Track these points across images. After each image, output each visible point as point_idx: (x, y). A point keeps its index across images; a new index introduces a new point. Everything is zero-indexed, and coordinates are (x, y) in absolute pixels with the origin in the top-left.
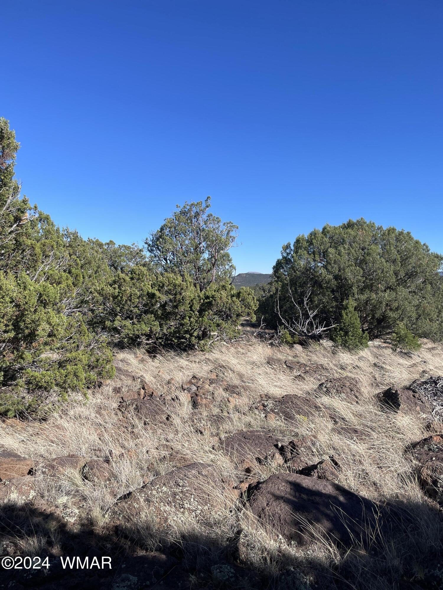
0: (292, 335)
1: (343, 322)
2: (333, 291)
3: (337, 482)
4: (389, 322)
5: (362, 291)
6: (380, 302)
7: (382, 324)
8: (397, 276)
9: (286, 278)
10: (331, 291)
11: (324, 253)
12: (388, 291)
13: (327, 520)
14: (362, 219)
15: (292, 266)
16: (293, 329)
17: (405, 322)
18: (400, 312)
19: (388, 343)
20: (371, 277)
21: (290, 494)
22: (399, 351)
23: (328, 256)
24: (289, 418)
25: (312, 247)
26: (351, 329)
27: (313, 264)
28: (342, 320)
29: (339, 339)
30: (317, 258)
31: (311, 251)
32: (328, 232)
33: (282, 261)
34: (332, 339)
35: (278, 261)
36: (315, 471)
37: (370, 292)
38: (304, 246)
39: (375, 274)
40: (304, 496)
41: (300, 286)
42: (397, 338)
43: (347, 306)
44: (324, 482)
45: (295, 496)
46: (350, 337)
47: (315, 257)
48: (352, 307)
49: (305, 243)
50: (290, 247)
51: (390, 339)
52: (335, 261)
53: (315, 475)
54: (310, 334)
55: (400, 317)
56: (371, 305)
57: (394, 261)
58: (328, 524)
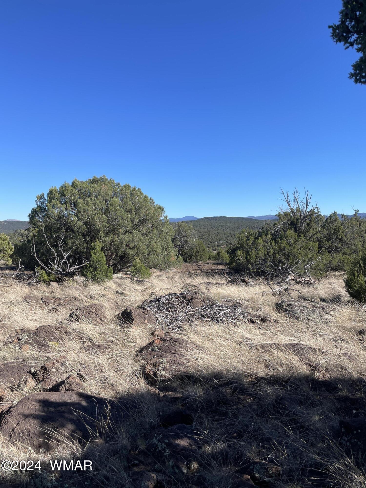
0: (49, 274)
1: (92, 260)
2: (84, 235)
3: (81, 391)
4: (128, 259)
5: (107, 234)
6: (121, 243)
7: (124, 260)
8: (133, 223)
9: (42, 224)
10: (83, 235)
11: (74, 203)
12: (127, 234)
13: (71, 424)
14: (104, 176)
15: (46, 214)
16: (50, 269)
17: (140, 257)
18: (136, 250)
19: (127, 274)
20: (114, 223)
21: (39, 411)
22: (136, 279)
23: (78, 205)
24: (43, 346)
25: (63, 197)
26: (99, 266)
27: (65, 212)
28: (91, 259)
29: (89, 275)
30: (69, 207)
31: (63, 202)
32: (77, 186)
33: (37, 209)
34: (83, 275)
35: (33, 209)
36: (63, 386)
37: (114, 235)
38: (56, 197)
39: (116, 220)
40: (52, 409)
41: (54, 232)
42: (134, 270)
43: (94, 247)
44: (70, 393)
45: (43, 411)
46: (98, 272)
47: (66, 206)
48: (99, 248)
49: (58, 194)
50: (44, 197)
51: (129, 271)
52: (84, 210)
53: (62, 389)
54: (65, 272)
55: (136, 254)
56: (114, 245)
57: (130, 211)
58: (71, 427)
